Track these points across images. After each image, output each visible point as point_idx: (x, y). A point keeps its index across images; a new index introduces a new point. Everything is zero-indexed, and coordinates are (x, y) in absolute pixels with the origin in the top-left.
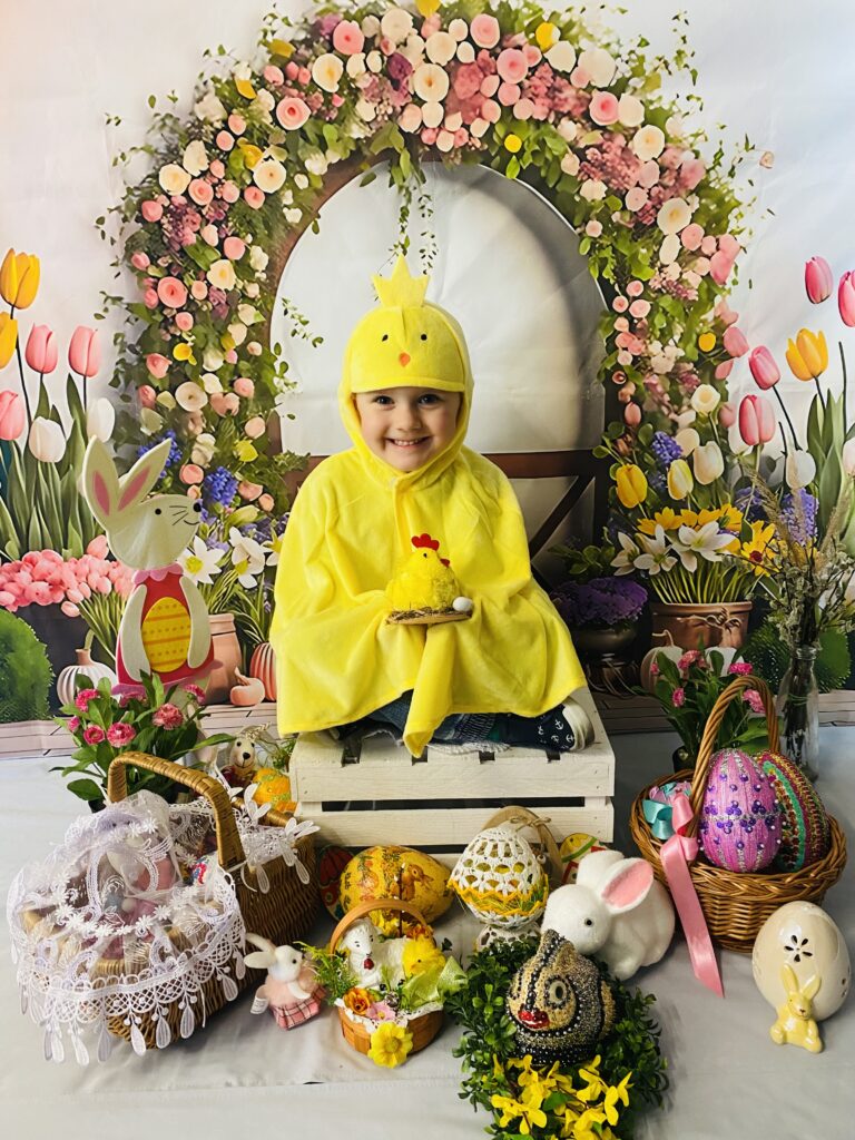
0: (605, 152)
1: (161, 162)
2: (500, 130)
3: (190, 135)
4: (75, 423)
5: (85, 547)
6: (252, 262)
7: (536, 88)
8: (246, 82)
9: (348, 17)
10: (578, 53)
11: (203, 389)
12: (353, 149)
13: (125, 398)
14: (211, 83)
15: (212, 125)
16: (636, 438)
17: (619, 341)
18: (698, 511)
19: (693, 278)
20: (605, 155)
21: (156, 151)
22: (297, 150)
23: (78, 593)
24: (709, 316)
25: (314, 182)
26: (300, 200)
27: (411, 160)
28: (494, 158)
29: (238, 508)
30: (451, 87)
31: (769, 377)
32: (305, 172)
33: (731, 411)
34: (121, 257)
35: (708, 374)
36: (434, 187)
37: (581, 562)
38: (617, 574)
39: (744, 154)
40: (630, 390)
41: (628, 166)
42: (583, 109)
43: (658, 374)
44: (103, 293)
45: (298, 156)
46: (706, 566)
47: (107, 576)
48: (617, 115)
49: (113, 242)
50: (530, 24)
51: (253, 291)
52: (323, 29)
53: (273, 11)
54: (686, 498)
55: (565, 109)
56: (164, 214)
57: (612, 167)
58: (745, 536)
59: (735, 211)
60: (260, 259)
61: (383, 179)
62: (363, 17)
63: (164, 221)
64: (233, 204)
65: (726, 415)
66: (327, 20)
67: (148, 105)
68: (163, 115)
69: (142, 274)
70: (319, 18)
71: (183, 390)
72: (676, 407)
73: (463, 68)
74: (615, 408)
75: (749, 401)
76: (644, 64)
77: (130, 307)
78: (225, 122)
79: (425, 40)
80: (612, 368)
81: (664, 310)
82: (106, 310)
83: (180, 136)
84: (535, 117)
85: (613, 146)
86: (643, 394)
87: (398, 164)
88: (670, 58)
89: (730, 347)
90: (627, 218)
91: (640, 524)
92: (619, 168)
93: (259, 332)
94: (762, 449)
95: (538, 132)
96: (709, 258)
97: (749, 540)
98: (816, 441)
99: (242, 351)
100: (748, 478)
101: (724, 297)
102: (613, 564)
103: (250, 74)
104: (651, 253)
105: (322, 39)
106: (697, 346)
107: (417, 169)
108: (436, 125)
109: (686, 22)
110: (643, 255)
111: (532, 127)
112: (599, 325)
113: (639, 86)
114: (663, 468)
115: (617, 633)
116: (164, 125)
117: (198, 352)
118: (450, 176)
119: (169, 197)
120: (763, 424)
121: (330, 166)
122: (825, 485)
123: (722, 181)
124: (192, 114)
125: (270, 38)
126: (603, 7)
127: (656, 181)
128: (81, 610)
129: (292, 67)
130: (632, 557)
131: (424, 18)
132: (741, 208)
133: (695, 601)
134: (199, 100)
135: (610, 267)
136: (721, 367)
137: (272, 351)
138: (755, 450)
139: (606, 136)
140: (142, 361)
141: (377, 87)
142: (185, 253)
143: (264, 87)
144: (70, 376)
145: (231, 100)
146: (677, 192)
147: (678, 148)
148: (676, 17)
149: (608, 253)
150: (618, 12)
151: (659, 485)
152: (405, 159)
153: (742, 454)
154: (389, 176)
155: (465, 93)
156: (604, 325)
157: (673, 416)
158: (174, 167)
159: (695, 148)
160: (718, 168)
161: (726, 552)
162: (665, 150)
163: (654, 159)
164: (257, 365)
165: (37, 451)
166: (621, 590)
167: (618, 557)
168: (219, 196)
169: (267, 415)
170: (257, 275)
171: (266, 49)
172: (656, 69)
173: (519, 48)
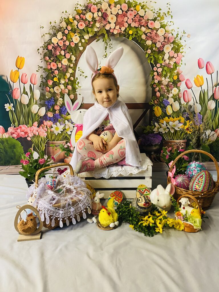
0: (152, 34)
1: (52, 36)
2: (128, 29)
3: (59, 30)
4: (31, 95)
5: (33, 124)
6: (72, 59)
7: (136, 20)
8: (71, 19)
9: (94, 4)
10: (145, 12)
11: (60, 88)
12: (95, 33)
13: (43, 90)
14: (63, 19)
15: (63, 28)
16: (159, 100)
17: (155, 77)
18: (174, 118)
19: (172, 63)
20: (151, 35)
21: (51, 34)
22: (82, 33)
23: (30, 135)
24: (176, 72)
25: (86, 41)
26: (82, 45)
27: (108, 36)
28: (126, 35)
29: (67, 115)
30: (117, 20)
31: (190, 86)
32: (84, 39)
33: (181, 94)
34: (43, 58)
35: (176, 85)
36: (113, 42)
37: (146, 130)
38: (155, 133)
39: (183, 34)
40: (157, 89)
41: (157, 37)
42: (147, 24)
43: (164, 85)
44: (38, 66)
45: (82, 35)
46: (176, 131)
47: (37, 131)
48: (154, 26)
49: (41, 54)
50: (135, 5)
51: (72, 65)
52: (88, 7)
53: (77, 3)
54: (171, 115)
55: (142, 25)
56: (52, 48)
57: (153, 37)
58: (185, 124)
59: (181, 48)
60: (73, 58)
61: (101, 40)
62: (97, 4)
63: (52, 50)
64: (68, 46)
65: (180, 95)
66: (90, 5)
67: (50, 24)
68: (53, 26)
69: (47, 62)
70: (88, 4)
71: (55, 88)
72: (168, 93)
73: (119, 15)
74: (154, 93)
75: (185, 92)
76: (161, 15)
77: (44, 69)
78: (66, 27)
79: (111, 9)
80: (153, 83)
81: (165, 70)
82: (39, 70)
83: (56, 31)
84: (136, 26)
85: (153, 33)
86: (160, 90)
87: (105, 37)
88: (166, 13)
89: (180, 79)
90: (157, 49)
91: (160, 121)
92: (155, 38)
93: (73, 75)
94: (189, 103)
95: (136, 30)
96: (176, 58)
97: (186, 125)
98: (201, 102)
99: (69, 79)
100: (185, 110)
101: (179, 67)
102: (154, 130)
103: (72, 17)
104: (162, 57)
105: (88, 9)
106: (173, 78)
107: (109, 38)
108: (113, 28)
109: (170, 5)
110: (161, 58)
111: (135, 29)
112: (150, 74)
113: (159, 19)
114: (165, 107)
115: (155, 147)
116: (53, 28)
117: (59, 79)
118: (116, 39)
119: (54, 44)
120: (189, 97)
121: (89, 37)
122: (204, 112)
123: (178, 41)
124: (59, 26)
125: (77, 9)
126: (151, 2)
127: (163, 40)
128: (31, 139)
129: (82, 15)
130: (158, 129)
131: (111, 4)
132: (183, 47)
133: (173, 140)
134: (61, 23)
135: (153, 60)
136: (179, 84)
137: (76, 79)
138: (187, 103)
139: (152, 30)
140: (47, 81)
141: (100, 20)
142: (57, 57)
143: (75, 20)
144: (30, 84)
145: (68, 23)
146: (168, 43)
147: (168, 33)
148: (168, 4)
149: (152, 57)
150: (155, 3)
151: (164, 111)
152: (106, 36)
153: (184, 104)
154: (103, 40)
155: (120, 21)
156: (151, 74)
157: (167, 95)
158: (55, 38)
159: (172, 33)
160: (177, 37)
161: (180, 128)
162: (165, 33)
163: (163, 35)
164: (72, 82)
165: (22, 102)
166: (156, 137)
167: (155, 129)
168: (65, 44)
169: (74, 94)
170: (73, 62)
171: (76, 11)
172: (163, 15)
173: (132, 11)
